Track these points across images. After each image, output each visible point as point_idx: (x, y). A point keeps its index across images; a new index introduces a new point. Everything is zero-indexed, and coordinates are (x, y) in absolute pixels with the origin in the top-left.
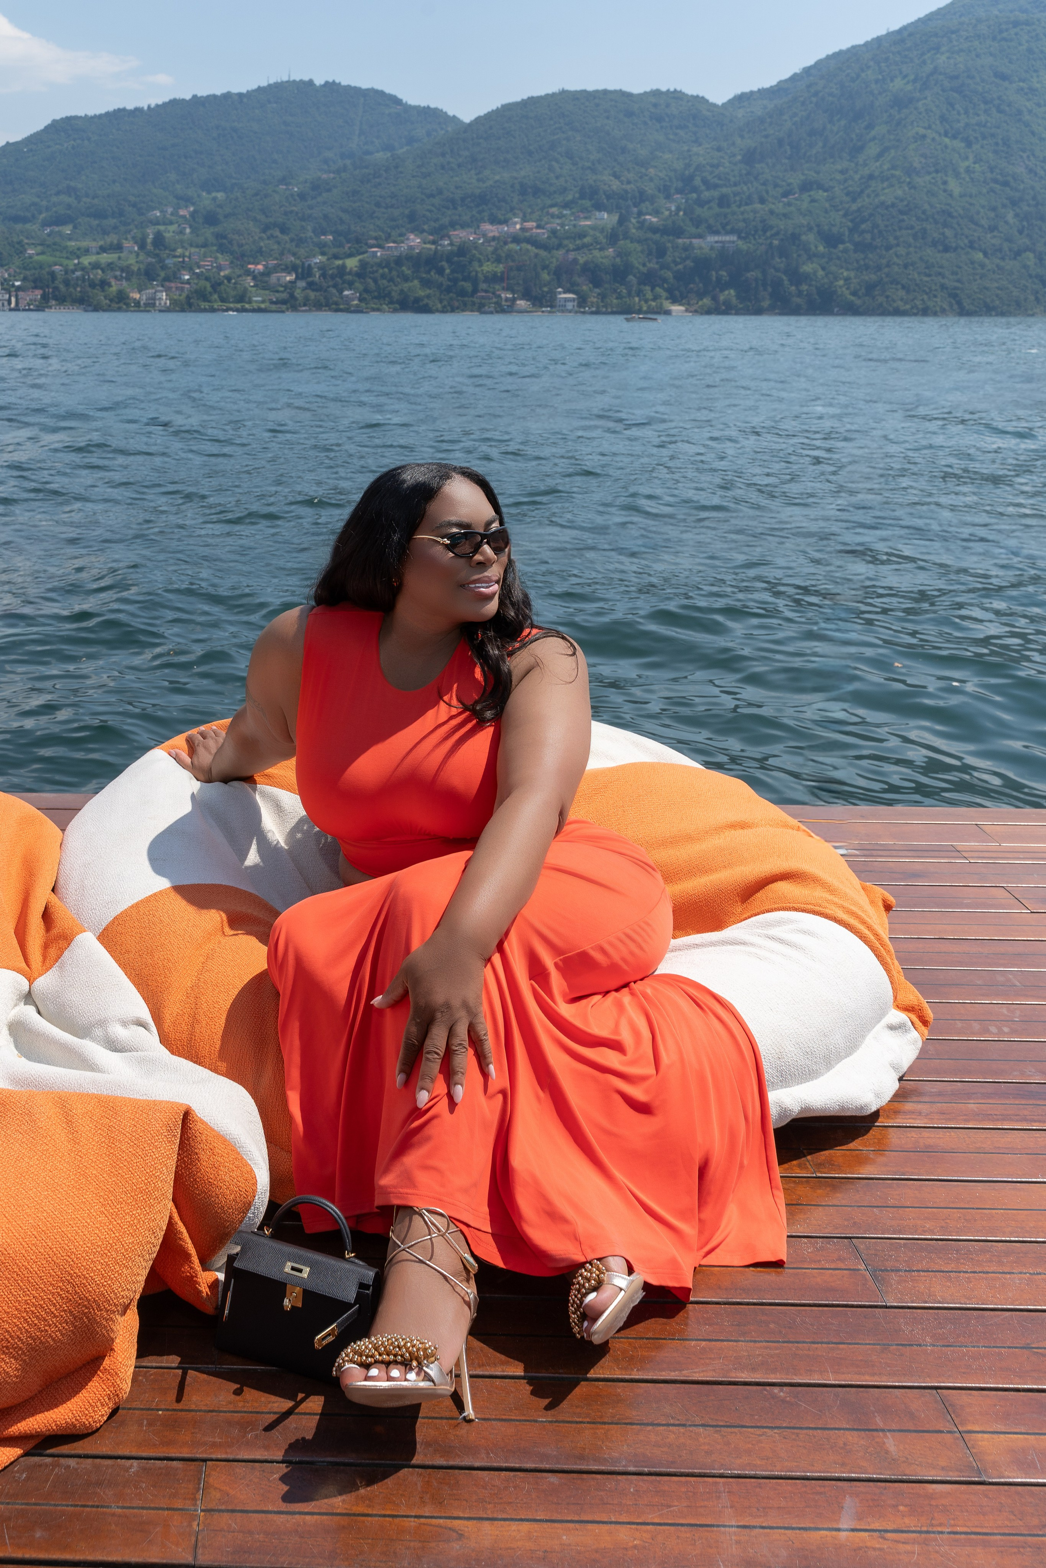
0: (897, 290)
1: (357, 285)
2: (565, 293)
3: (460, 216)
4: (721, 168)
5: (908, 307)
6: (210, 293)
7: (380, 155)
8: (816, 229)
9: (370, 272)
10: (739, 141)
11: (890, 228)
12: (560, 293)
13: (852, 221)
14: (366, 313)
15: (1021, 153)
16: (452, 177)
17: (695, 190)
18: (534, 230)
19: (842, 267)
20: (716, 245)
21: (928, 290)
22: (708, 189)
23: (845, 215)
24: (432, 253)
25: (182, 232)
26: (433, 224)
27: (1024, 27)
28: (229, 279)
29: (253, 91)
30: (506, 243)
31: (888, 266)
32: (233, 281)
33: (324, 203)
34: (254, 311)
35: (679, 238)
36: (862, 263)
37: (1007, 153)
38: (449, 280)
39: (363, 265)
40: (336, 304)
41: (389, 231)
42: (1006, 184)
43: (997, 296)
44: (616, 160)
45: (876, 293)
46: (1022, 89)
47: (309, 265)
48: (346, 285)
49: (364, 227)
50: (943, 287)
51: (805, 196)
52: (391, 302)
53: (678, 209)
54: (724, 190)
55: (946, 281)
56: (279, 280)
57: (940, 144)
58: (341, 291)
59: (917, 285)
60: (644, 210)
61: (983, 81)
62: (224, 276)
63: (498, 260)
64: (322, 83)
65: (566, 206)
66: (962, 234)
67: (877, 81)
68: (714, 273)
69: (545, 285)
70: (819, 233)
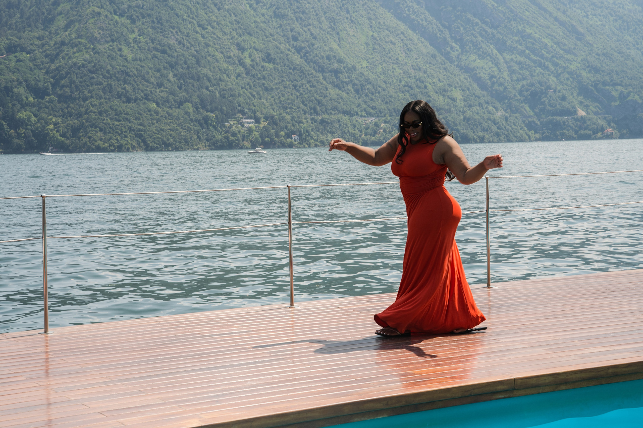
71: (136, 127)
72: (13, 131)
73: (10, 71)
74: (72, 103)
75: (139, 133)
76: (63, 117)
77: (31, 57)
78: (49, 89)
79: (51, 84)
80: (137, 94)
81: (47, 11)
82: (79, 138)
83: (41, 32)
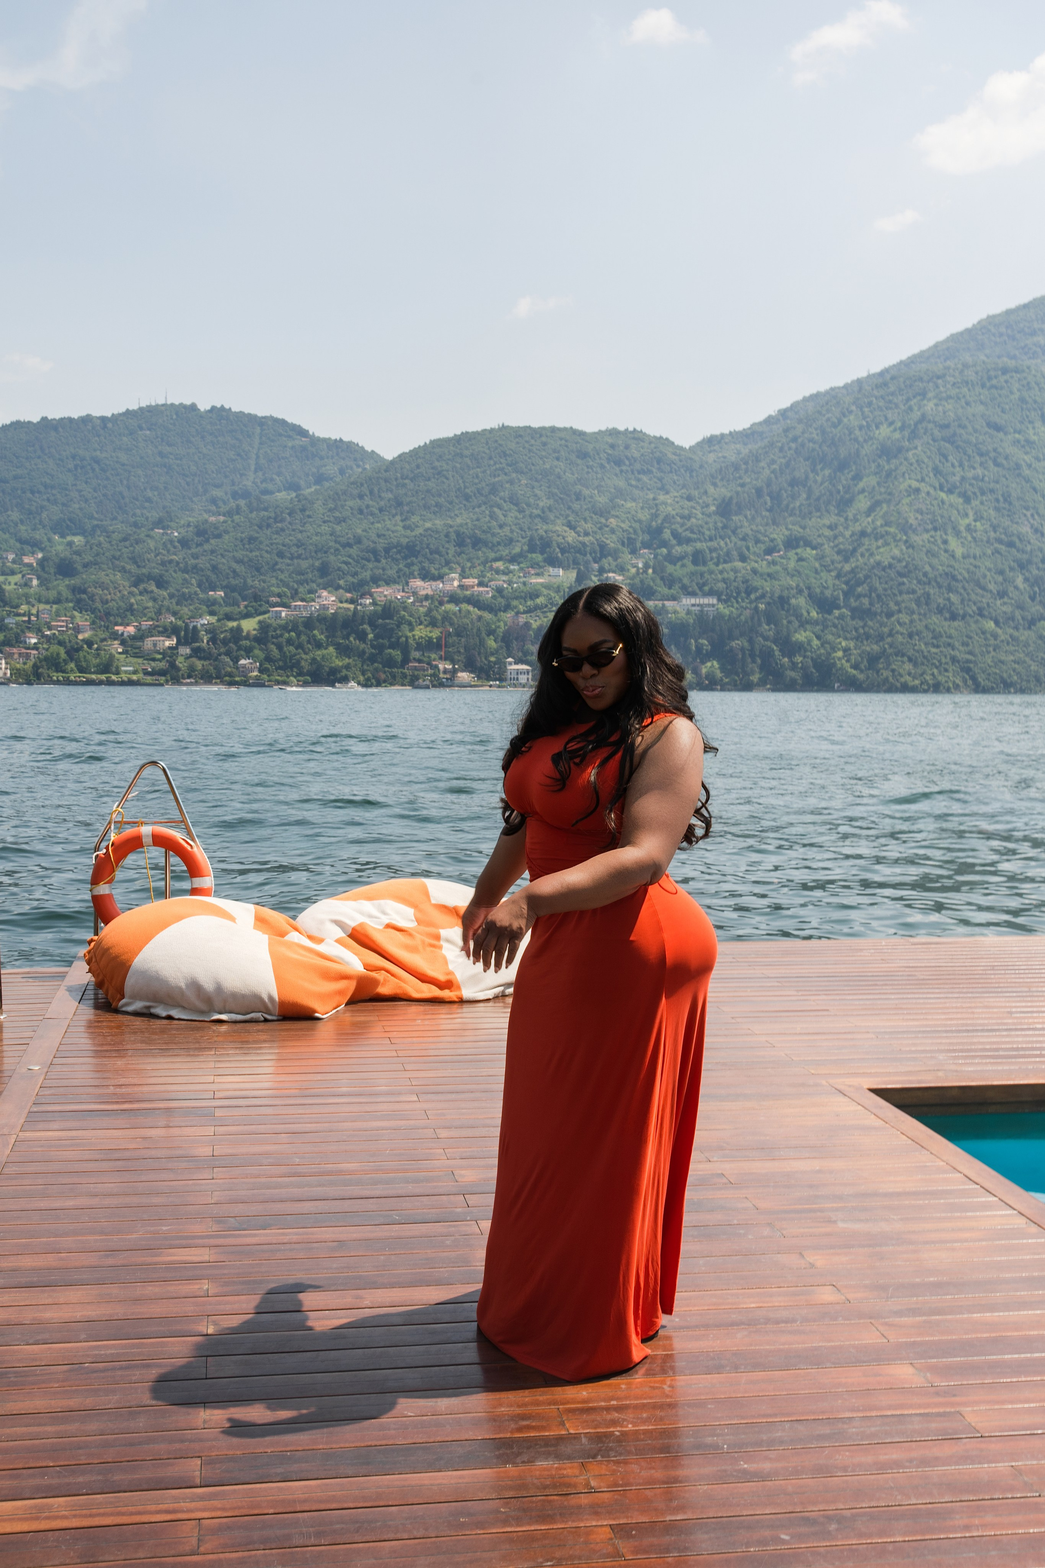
0: (903, 662)
1: (257, 652)
2: (516, 663)
3: (384, 569)
4: (693, 520)
5: (917, 682)
6: (64, 660)
7: (282, 496)
8: (806, 592)
9: (273, 637)
10: (711, 490)
11: (889, 592)
12: (510, 664)
13: (847, 583)
14: (269, 686)
15: (1025, 511)
16: (373, 523)
17: (664, 544)
18: (476, 588)
19: (839, 637)
20: (693, 608)
21: (937, 664)
22: (680, 543)
23: (838, 576)
24: (350, 613)
25: (27, 584)
26: (350, 579)
27: (1014, 374)
28: (89, 643)
29: (120, 415)
30: (441, 603)
31: (891, 634)
32: (96, 646)
33: (213, 552)
34: (122, 683)
35: (650, 599)
36: (861, 631)
37: (1009, 510)
38: (373, 646)
39: (264, 627)
40: (230, 675)
41: (296, 586)
42: (1011, 545)
43: (1014, 670)
44: (569, 508)
45: (881, 666)
46: (1019, 441)
47: (195, 627)
48: (242, 653)
49: (264, 582)
50: (954, 660)
51: (791, 554)
52: (300, 674)
53: (646, 566)
54: (699, 545)
55: (957, 653)
56: (155, 645)
57: (936, 499)
58: (236, 660)
59: (924, 657)
60: (606, 566)
61: (976, 431)
62: (83, 640)
63: (433, 623)
64: (208, 408)
65: (513, 560)
66: (970, 600)
67: (861, 428)
68: (693, 641)
69: (492, 654)
70: (810, 596)
71: (962, 656)
72: (786, 659)
73: (788, 573)
74: (871, 620)
75: (966, 665)
76: (857, 640)
77: (817, 554)
78: (839, 599)
79: (843, 592)
80: (967, 608)
81: (844, 487)
82: (878, 672)
83: (832, 519)
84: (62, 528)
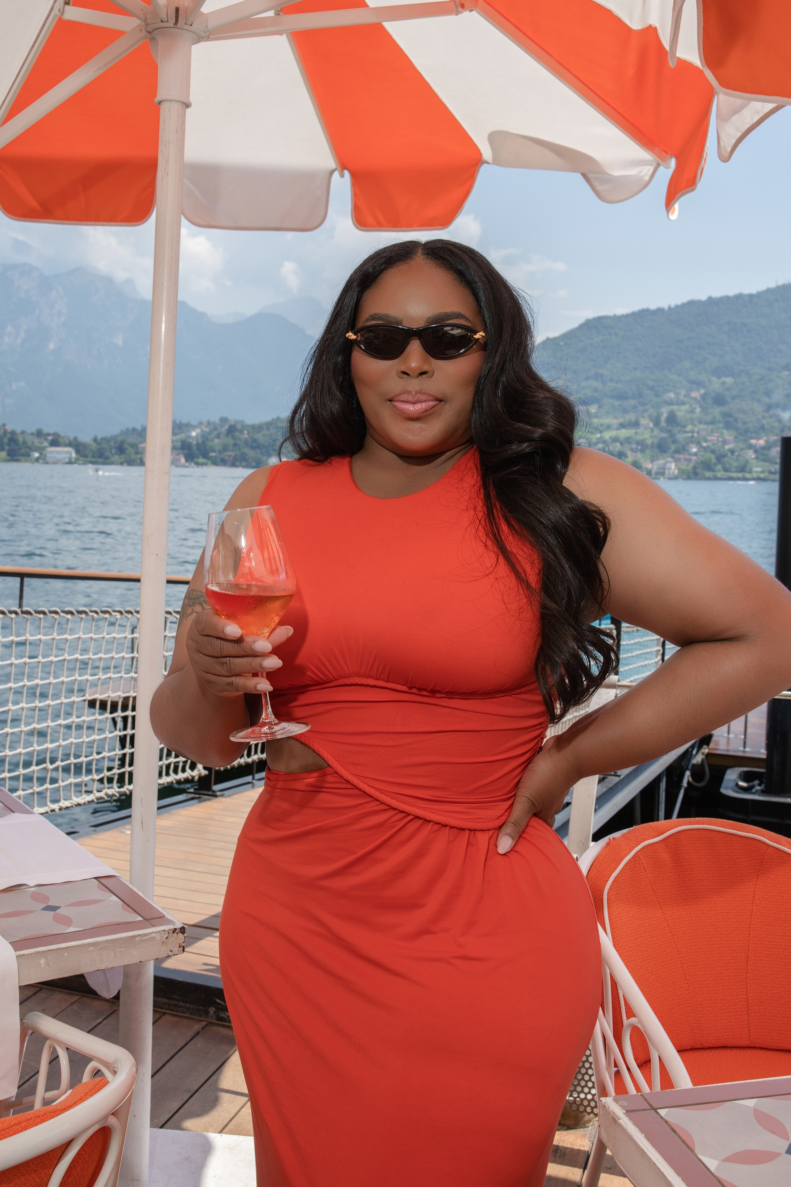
6: (715, 463)
28: (732, 452)
29: (762, 292)
32: (736, 454)
62: (728, 450)
84: (718, 372)
